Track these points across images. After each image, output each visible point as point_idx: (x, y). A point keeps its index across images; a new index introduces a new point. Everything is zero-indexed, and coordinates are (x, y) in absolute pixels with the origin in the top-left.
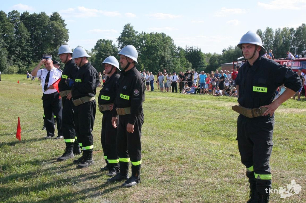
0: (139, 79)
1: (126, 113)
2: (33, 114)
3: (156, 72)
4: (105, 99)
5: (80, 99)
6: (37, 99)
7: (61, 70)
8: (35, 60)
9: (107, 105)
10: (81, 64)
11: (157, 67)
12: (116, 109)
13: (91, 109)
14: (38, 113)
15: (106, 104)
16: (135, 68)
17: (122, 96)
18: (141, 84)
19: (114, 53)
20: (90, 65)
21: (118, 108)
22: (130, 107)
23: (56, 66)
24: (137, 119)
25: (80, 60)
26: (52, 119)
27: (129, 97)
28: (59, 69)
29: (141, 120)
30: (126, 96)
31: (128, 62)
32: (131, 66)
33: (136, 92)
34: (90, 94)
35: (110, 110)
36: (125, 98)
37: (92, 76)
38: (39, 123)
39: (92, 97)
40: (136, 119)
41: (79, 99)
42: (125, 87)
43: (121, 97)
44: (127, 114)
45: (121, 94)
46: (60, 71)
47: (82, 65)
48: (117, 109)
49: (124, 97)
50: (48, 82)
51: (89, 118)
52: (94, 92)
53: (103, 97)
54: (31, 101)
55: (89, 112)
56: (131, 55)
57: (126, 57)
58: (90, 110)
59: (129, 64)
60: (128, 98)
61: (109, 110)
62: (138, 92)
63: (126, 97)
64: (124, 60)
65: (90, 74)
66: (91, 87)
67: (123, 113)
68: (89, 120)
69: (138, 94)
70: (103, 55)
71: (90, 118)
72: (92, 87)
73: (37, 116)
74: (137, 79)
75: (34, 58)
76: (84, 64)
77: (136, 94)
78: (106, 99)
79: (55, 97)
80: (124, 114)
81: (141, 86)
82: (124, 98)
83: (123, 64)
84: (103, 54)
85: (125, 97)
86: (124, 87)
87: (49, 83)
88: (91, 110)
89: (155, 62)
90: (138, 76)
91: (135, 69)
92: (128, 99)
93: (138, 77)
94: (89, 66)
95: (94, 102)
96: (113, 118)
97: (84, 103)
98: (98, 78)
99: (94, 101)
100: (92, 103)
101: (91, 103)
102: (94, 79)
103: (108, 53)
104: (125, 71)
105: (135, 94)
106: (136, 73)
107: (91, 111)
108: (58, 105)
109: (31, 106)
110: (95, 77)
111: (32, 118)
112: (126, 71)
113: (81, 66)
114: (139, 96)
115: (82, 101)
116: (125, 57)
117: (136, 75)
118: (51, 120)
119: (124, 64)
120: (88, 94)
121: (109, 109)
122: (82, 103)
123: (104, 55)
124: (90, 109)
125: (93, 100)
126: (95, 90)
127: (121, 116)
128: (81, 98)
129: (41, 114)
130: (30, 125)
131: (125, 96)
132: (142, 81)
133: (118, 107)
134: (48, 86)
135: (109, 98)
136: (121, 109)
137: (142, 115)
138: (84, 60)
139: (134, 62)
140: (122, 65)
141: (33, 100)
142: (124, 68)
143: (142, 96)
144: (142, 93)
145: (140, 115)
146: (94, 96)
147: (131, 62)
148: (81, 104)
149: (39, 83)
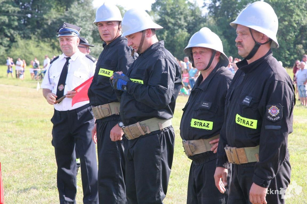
0: (279, 82)
1: (248, 160)
2: (24, 154)
3: (287, 61)
4: (200, 127)
5: (140, 125)
6: (31, 120)
7: (94, 59)
8: (24, 33)
9: (206, 141)
10: (143, 46)
11: (288, 50)
12: (225, 148)
13: (164, 148)
14: (35, 152)
15: (203, 139)
16: (272, 54)
17: (240, 120)
18: (285, 92)
19: (194, 19)
20: (162, 48)
21: (229, 148)
22: (258, 147)
23: (83, 49)
24: (274, 175)
25: (139, 38)
26: (72, 166)
27: (255, 122)
28: (89, 56)
29: (283, 178)
30: (250, 120)
31: (256, 42)
32: (263, 51)
33: (274, 111)
34: (161, 113)
35: (212, 152)
36: (247, 126)
37: (167, 74)
38: (38, 173)
39: (164, 119)
40: (272, 176)
41: (138, 123)
42: (247, 100)
43: (237, 122)
44: (249, 162)
45: (238, 116)
46: (92, 60)
47: (144, 48)
48: (227, 150)
49: (244, 121)
50: (64, 84)
51: (158, 167)
52: (170, 108)
53: (194, 123)
54: (19, 123)
55: (159, 154)
56: (262, 25)
57: (251, 30)
58: (162, 149)
59: (257, 46)
60: (253, 124)
61: (210, 152)
62: (278, 111)
63: (250, 123)
64: (245, 36)
65: (163, 69)
66: (164, 99)
67: (240, 160)
68: (160, 172)
69: (277, 116)
70: (170, 25)
71: (160, 168)
72: (166, 97)
73: (35, 158)
74: (276, 82)
75: (22, 30)
76: (147, 47)
77: (274, 115)
78: (204, 128)
79: (78, 118)
80: (243, 162)
81: (284, 97)
82: (244, 125)
83: (242, 46)
84: (170, 22)
85: (248, 123)
86: (244, 98)
87: (65, 86)
88: (164, 150)
89: (286, 40)
90: (278, 74)
91: (271, 57)
92: (255, 126)
93: (279, 77)
94: (160, 50)
95: (170, 131)
96: (218, 170)
97: (148, 132)
98: (180, 78)
99: (171, 129)
100: (166, 133)
101: (162, 133)
102: (171, 80)
103: (180, 19)
104: (247, 63)
105: (271, 116)
106: (273, 67)
107: (162, 151)
108: (85, 137)
109: (19, 136)
110: (174, 74)
111: (23, 162)
112: (249, 62)
113: (143, 50)
114: (279, 120)
115: (144, 128)
116: (248, 32)
117: (275, 72)
118: (69, 168)
119: (246, 48)
120: (157, 113)
121: (211, 150)
122: (144, 134)
123: (172, 23)
124: (162, 147)
125: (168, 128)
126: (173, 105)
127: (237, 165)
128: (143, 122)
129: (43, 154)
130: (20, 178)
131: (246, 120)
132: (287, 86)
133: (229, 146)
134: (65, 93)
135: (211, 124)
136: (237, 149)
137: (287, 165)
138: (148, 37)
139: (270, 41)
140: (241, 48)
141: (21, 121)
142: (247, 55)
143: (287, 121)
144: (287, 115)
145: (282, 165)
146: (170, 118)
147: (263, 42)
148: (142, 137)
149: (34, 85)
